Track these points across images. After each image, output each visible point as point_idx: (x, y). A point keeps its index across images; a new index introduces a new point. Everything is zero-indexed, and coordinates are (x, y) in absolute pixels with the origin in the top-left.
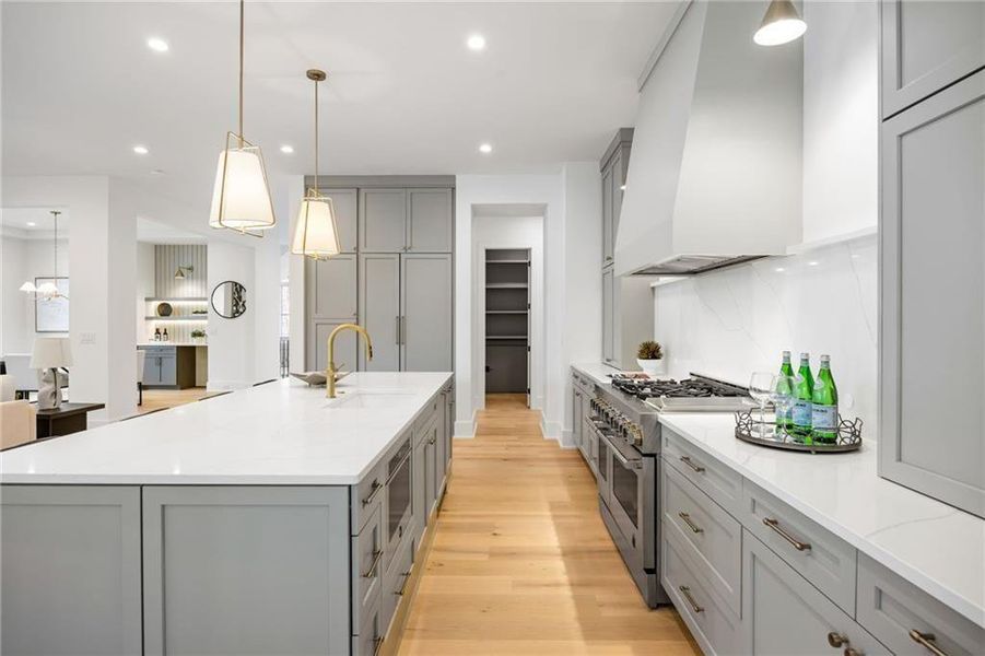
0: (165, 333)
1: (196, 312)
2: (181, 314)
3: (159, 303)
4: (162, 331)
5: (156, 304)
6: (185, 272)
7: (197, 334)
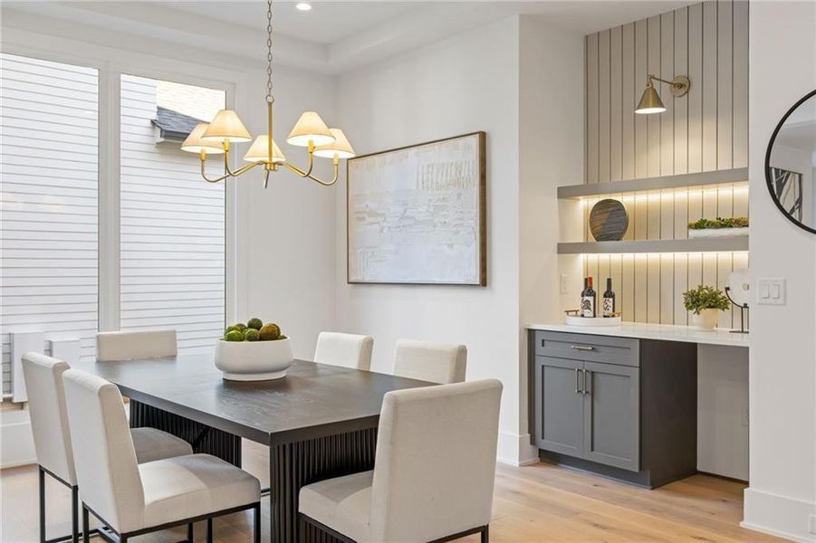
0: (609, 294)
1: (701, 225)
2: (655, 231)
3: (593, 201)
4: (600, 288)
5: (586, 204)
6: (665, 91)
7: (704, 300)
